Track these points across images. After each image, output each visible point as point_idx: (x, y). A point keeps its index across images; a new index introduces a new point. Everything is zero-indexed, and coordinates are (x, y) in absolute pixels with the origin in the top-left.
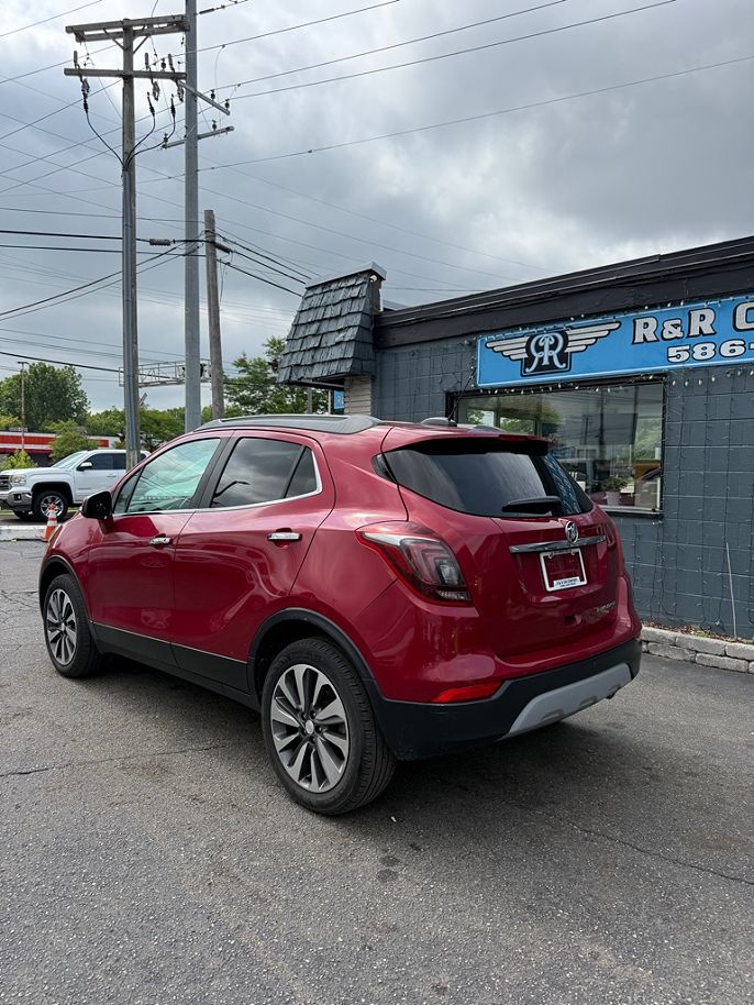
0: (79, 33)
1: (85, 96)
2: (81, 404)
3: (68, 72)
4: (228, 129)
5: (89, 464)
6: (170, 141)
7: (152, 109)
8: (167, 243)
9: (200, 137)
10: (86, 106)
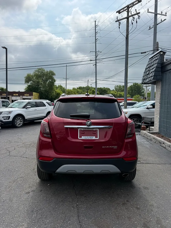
0: (119, 12)
1: (119, 25)
2: (144, 91)
3: (116, 21)
4: (165, 20)
5: (123, 105)
6: (151, 28)
7: (132, 23)
8: (145, 52)
9: (158, 24)
10: (119, 28)
